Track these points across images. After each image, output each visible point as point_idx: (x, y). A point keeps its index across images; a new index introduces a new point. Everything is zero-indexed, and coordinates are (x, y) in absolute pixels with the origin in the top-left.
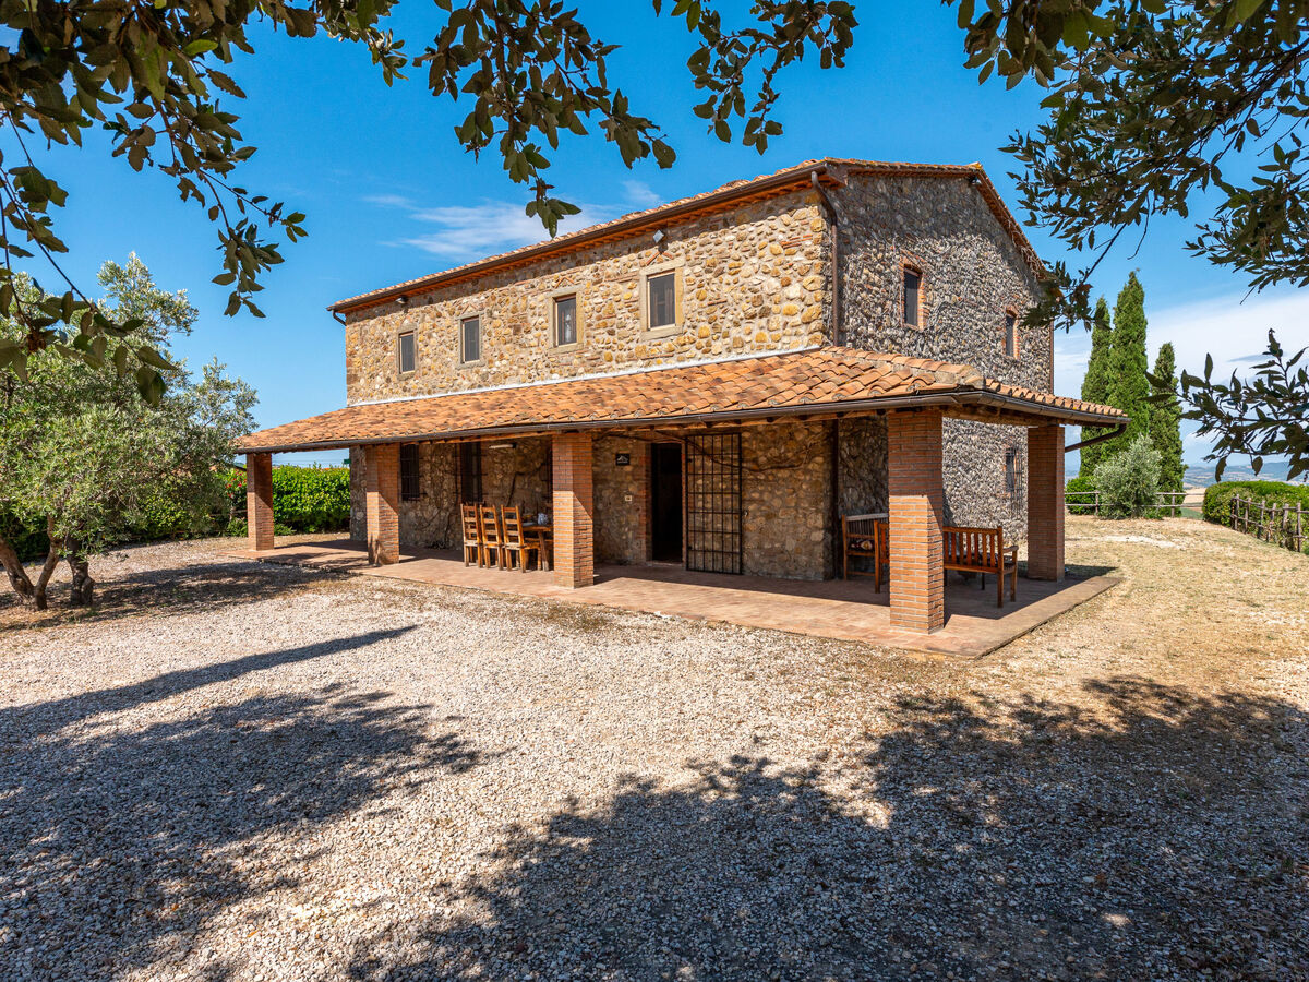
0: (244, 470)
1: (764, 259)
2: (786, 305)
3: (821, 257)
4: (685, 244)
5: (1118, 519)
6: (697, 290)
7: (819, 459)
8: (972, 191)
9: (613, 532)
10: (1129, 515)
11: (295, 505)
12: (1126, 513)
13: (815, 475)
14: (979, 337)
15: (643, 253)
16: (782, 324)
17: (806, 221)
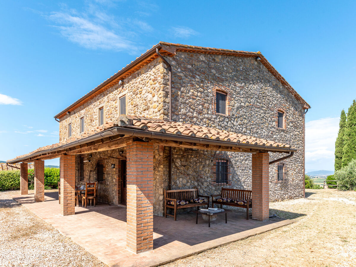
0: (20, 169)
1: (148, 87)
2: (154, 104)
3: (163, 84)
4: (128, 84)
5: (344, 191)
6: (131, 101)
7: (162, 166)
8: (258, 63)
9: (111, 192)
10: (348, 189)
11: (52, 180)
12: (347, 189)
13: (161, 172)
14: (262, 120)
15: (118, 89)
16: (152, 112)
17: (159, 70)
